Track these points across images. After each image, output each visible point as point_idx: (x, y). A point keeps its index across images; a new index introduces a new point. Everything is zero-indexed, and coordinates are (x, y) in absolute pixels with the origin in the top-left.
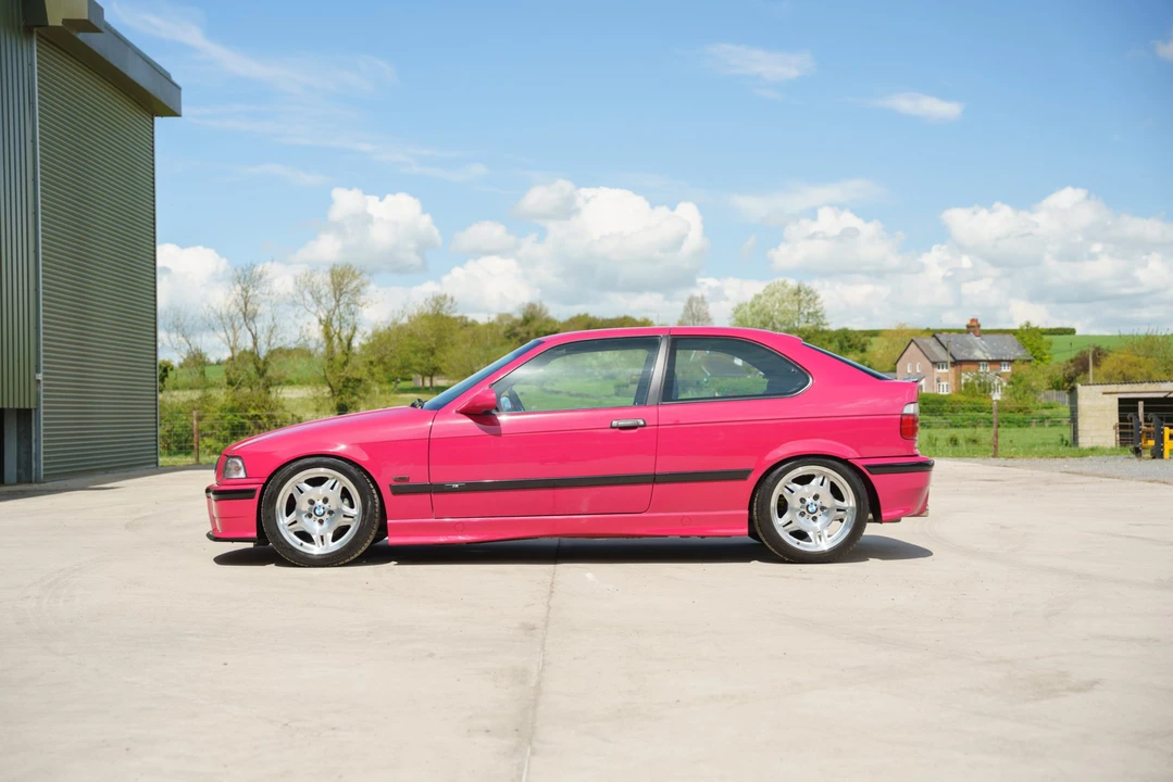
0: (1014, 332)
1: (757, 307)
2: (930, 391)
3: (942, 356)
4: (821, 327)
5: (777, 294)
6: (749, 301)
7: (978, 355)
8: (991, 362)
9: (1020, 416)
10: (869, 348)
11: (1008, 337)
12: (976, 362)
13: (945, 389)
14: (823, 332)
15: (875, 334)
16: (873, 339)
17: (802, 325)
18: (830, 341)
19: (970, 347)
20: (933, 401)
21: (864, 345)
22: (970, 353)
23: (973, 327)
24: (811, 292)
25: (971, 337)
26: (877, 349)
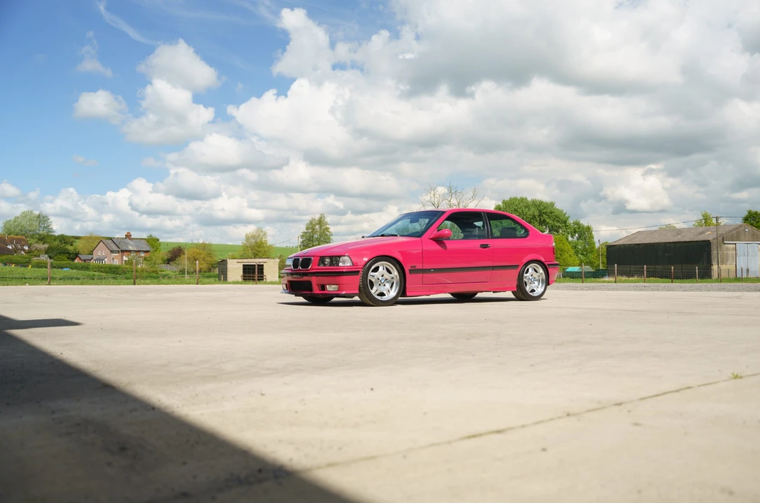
0: (145, 239)
1: (17, 223)
2: (109, 263)
3: (115, 248)
4: (50, 234)
5: (28, 217)
6: (13, 219)
7: (131, 248)
8: (136, 251)
9: (154, 274)
10: (74, 244)
11: (143, 241)
12: (130, 251)
13: (117, 262)
14: (51, 236)
15: (78, 238)
16: (76, 240)
17: (41, 232)
18: (55, 240)
19: (127, 244)
20: (114, 268)
21: (72, 242)
22: (127, 247)
23: (128, 236)
24: (46, 217)
25: (128, 240)
26: (79, 245)
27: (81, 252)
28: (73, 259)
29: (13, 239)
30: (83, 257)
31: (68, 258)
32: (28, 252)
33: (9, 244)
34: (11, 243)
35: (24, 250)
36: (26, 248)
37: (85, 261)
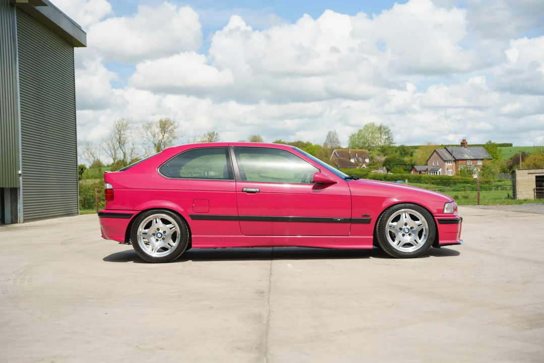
0: (484, 146)
1: (361, 136)
2: (444, 174)
3: (449, 157)
4: (391, 145)
5: (370, 129)
6: (357, 133)
7: (466, 157)
8: (473, 160)
9: (487, 185)
10: (414, 154)
11: (480, 148)
12: (466, 160)
13: (451, 173)
14: (393, 147)
15: (416, 147)
16: (416, 150)
17: (383, 144)
18: (396, 152)
19: (462, 153)
20: (445, 179)
21: (412, 153)
22: (462, 156)
23: (463, 144)
24: (386, 128)
25: (463, 148)
26: (418, 155)
27: (418, 162)
28: (410, 171)
29: (356, 152)
30: (418, 168)
31: (405, 170)
32: (369, 165)
33: (352, 158)
34: (354, 157)
35: (365, 163)
36: (367, 161)
37: (420, 172)
